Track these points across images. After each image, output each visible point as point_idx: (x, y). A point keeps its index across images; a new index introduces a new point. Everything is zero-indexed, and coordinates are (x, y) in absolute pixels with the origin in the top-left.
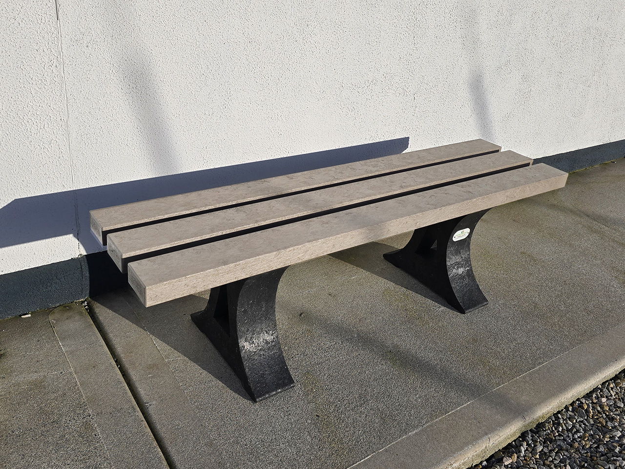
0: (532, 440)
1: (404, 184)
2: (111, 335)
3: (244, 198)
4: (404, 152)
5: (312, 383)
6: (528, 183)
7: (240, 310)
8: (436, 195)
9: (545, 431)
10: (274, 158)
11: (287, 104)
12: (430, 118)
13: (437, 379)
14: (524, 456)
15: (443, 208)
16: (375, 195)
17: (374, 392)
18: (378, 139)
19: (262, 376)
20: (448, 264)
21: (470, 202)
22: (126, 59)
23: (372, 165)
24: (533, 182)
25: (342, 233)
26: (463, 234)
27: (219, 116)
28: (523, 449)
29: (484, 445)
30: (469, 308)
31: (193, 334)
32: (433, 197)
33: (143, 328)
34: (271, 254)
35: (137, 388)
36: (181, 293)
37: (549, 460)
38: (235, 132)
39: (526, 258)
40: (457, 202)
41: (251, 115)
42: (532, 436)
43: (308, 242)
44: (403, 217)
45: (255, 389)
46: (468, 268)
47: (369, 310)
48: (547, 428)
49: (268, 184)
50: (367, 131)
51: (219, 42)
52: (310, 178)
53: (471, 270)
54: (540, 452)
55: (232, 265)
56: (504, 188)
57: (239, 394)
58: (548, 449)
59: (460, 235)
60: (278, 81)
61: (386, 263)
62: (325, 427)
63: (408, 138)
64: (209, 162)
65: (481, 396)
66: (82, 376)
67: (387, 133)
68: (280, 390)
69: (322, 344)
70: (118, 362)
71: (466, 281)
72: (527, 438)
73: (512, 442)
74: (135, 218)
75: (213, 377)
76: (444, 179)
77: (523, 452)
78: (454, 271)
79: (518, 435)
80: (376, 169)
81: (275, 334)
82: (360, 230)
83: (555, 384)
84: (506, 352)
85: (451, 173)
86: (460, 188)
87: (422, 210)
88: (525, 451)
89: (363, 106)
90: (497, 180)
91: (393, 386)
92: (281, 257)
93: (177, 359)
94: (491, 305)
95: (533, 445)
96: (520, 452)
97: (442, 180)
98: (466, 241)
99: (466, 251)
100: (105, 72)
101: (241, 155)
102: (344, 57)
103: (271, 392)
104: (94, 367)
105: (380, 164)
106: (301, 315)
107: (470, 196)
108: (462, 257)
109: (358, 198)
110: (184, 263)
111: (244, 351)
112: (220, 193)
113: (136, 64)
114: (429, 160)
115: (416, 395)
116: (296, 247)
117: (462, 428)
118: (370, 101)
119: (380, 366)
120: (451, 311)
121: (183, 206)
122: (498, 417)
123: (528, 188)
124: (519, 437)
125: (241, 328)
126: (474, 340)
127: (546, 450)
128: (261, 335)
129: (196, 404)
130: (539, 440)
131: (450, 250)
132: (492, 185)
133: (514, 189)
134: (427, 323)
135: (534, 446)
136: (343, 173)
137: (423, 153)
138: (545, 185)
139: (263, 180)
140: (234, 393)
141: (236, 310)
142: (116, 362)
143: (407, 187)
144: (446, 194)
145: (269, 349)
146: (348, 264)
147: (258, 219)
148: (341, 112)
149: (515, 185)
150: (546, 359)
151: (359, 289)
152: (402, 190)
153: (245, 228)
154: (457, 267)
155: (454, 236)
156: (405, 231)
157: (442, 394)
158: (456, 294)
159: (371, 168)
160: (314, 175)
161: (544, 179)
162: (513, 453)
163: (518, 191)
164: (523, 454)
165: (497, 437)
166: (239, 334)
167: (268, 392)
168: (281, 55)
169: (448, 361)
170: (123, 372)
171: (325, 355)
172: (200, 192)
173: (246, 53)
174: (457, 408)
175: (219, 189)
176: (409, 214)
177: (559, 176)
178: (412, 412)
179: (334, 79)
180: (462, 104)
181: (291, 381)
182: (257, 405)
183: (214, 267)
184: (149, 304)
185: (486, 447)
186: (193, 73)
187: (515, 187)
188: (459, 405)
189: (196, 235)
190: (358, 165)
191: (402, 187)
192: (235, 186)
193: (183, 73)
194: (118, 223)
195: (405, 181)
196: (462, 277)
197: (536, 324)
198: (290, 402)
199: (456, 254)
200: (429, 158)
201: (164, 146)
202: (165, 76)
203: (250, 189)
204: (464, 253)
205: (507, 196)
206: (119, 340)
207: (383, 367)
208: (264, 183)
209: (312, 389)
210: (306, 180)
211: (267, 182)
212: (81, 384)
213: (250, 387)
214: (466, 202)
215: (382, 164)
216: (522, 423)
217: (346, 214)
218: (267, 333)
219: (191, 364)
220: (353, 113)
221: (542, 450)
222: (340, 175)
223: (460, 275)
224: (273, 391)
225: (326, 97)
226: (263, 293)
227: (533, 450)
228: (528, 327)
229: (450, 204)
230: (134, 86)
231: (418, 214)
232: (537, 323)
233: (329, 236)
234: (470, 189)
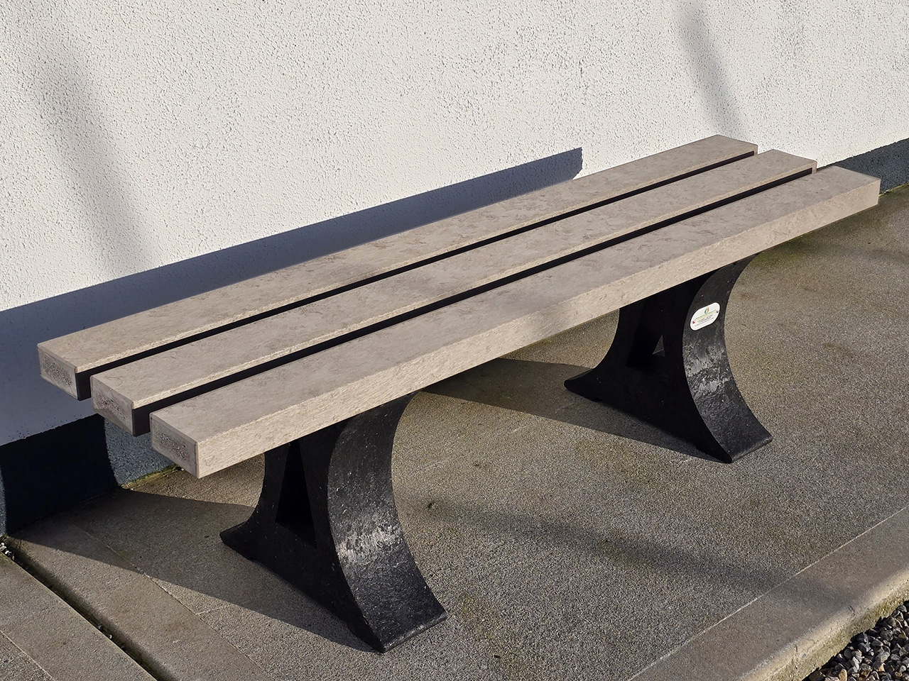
0: (871, 645)
1: (589, 233)
2: (77, 590)
3: (308, 290)
4: (578, 176)
5: (477, 610)
6: (809, 205)
7: (332, 491)
8: (649, 244)
9: (892, 629)
10: (331, 218)
11: (343, 109)
12: (615, 106)
13: (696, 572)
14: (860, 672)
15: (665, 264)
16: (542, 257)
17: (589, 608)
18: (522, 157)
19: (386, 606)
20: (689, 374)
21: (709, 249)
22: (45, 59)
23: (525, 206)
24: (819, 201)
25: (500, 324)
26: (708, 315)
27: (220, 147)
28: (856, 662)
29: (788, 657)
30: (738, 451)
31: (235, 565)
32: (644, 248)
33: (134, 569)
34: (386, 371)
35: (158, 664)
36: (251, 450)
37: (901, 670)
38: (252, 174)
39: (835, 354)
40: (687, 250)
41: (279, 139)
42: (871, 641)
43: (444, 345)
44: (597, 287)
45: (379, 628)
46: (726, 380)
47: (555, 481)
48: (894, 624)
49: (343, 261)
50: (501, 146)
51: (208, 7)
52: (417, 241)
53: (732, 382)
54: (885, 662)
55: (325, 396)
56: (767, 218)
57: (348, 645)
58: (899, 655)
59: (703, 317)
60: (322, 67)
61: (573, 396)
62: (514, 671)
63: (580, 149)
64: (209, 239)
65: (776, 586)
66: (48, 660)
67: (538, 145)
68: (422, 627)
69: (481, 547)
70: (106, 629)
71: (727, 403)
72: (863, 644)
73: (837, 655)
74: (126, 345)
75: (293, 627)
76: (660, 214)
77: (858, 666)
78: (702, 387)
79: (846, 641)
80: (533, 212)
81: (398, 531)
82: (528, 317)
83: (901, 552)
84: (812, 514)
85: (671, 203)
86: (689, 228)
87: (628, 271)
88: (860, 665)
89: (485, 96)
90: (753, 205)
91: (620, 594)
92: (404, 376)
93: (218, 610)
94: (777, 441)
95: (873, 654)
96: (852, 665)
97: (656, 217)
98: (715, 329)
99: (719, 348)
100: (10, 90)
101: (267, 218)
102: (440, 7)
103: (407, 631)
104: (64, 644)
105: (538, 202)
106: (430, 506)
107: (711, 237)
108: (712, 360)
109: (514, 266)
110: (243, 401)
111: (347, 566)
112: (260, 288)
113: (62, 67)
114: (626, 185)
115: (662, 601)
116: (427, 355)
117: (749, 638)
118: (499, 86)
119: (593, 566)
120: (705, 462)
121: (202, 316)
122: (809, 613)
123: (810, 212)
124: (849, 645)
125: (337, 525)
126: (753, 502)
127: (895, 657)
128: (374, 535)
129: (275, 671)
130: (882, 644)
131: (688, 349)
132: (746, 214)
133: (786, 217)
134: (666, 486)
135: (876, 655)
136: (476, 227)
137: (615, 174)
138: (841, 205)
139: (331, 256)
140: (339, 646)
141: (326, 491)
142: (102, 630)
143: (596, 236)
144: (666, 240)
145: (390, 559)
146: (501, 409)
147: (346, 320)
148: (447, 112)
149: (787, 209)
150: (882, 515)
151: (529, 448)
152: (587, 243)
153: (327, 337)
154: (706, 379)
155: (692, 320)
156: (605, 311)
157: (708, 593)
158: (711, 430)
159: (524, 212)
160: (421, 236)
161: (838, 194)
162: (840, 669)
163: (793, 220)
164: (857, 668)
165: (810, 644)
166: (336, 535)
167: (401, 632)
168: (323, 17)
169: (711, 542)
170: (122, 644)
171: (489, 564)
172: (223, 289)
173: (259, 23)
174: (736, 610)
175: (257, 280)
176: (607, 281)
177: (864, 185)
178: (661, 627)
179: (425, 51)
180: (674, 70)
181: (439, 609)
182: (386, 657)
183: (297, 402)
184: (203, 472)
185: (793, 662)
186: (166, 71)
187: (786, 214)
188: (739, 605)
189: (248, 358)
190: (498, 208)
191: (586, 238)
192: (282, 273)
193: (148, 74)
194: (100, 357)
195: (591, 227)
196: (717, 397)
197: (861, 462)
198: (445, 644)
199: (702, 356)
200: (626, 182)
201: (125, 218)
202: (117, 84)
203: (312, 273)
204: (715, 350)
205: (775, 232)
206: (95, 595)
207: (595, 568)
208: (336, 261)
209: (478, 619)
210: (410, 246)
211: (339, 258)
212: (50, 673)
213: (368, 626)
214: (702, 250)
215: (542, 203)
216: (849, 617)
217: (500, 294)
218: (382, 530)
219: (245, 612)
220: (470, 112)
221: (889, 658)
222: (470, 230)
223: (713, 394)
224: (411, 629)
225: (415, 87)
226: (370, 456)
227: (874, 661)
228: (848, 469)
229: (675, 256)
230: (63, 109)
231: (624, 279)
232: (863, 460)
233: (479, 332)
234: (708, 227)
